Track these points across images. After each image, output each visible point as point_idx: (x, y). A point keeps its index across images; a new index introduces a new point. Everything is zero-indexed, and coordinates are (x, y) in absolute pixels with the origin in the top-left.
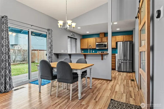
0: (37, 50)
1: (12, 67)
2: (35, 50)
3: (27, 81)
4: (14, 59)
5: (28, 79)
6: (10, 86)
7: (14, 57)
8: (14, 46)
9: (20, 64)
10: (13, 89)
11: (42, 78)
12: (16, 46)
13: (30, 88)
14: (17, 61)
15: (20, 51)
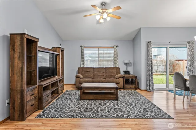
0: (183, 60)
1: (154, 77)
2: (180, 60)
3: (165, 88)
4: (156, 70)
5: (166, 88)
6: (152, 88)
7: (156, 68)
8: (157, 56)
9: (162, 74)
10: (154, 91)
11: (176, 87)
12: (158, 56)
13: (167, 94)
14: (159, 71)
15: (162, 62)
